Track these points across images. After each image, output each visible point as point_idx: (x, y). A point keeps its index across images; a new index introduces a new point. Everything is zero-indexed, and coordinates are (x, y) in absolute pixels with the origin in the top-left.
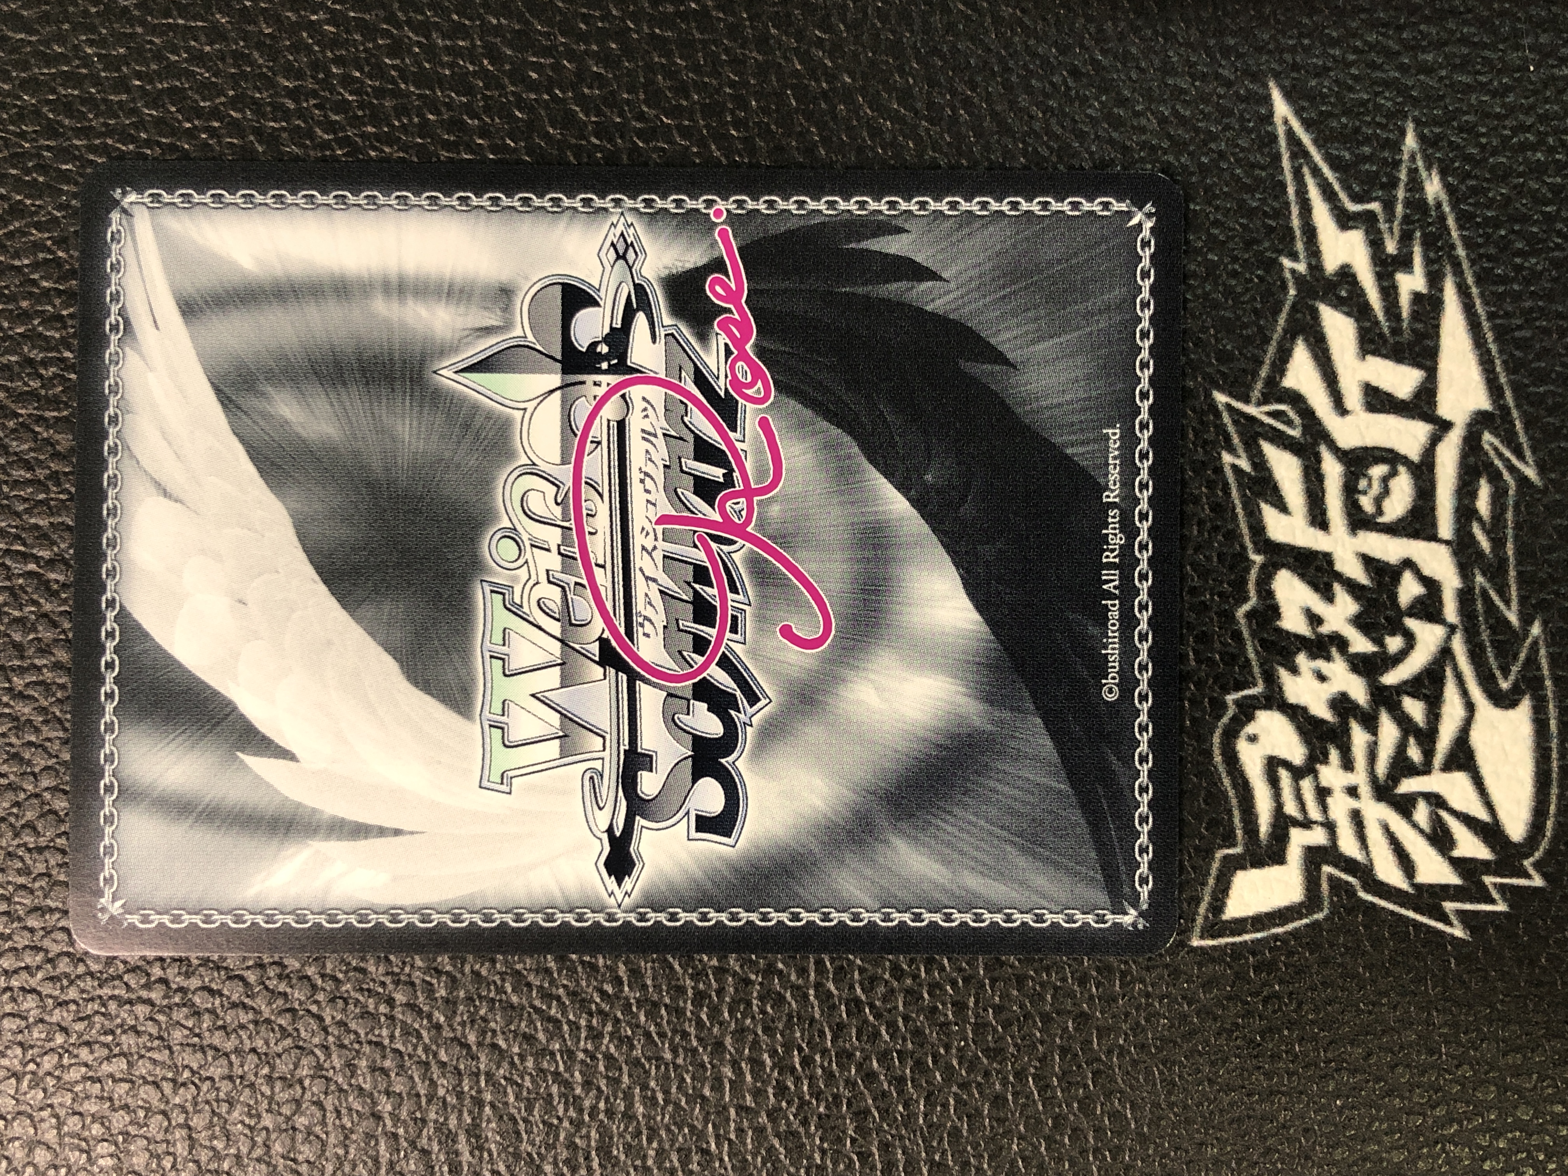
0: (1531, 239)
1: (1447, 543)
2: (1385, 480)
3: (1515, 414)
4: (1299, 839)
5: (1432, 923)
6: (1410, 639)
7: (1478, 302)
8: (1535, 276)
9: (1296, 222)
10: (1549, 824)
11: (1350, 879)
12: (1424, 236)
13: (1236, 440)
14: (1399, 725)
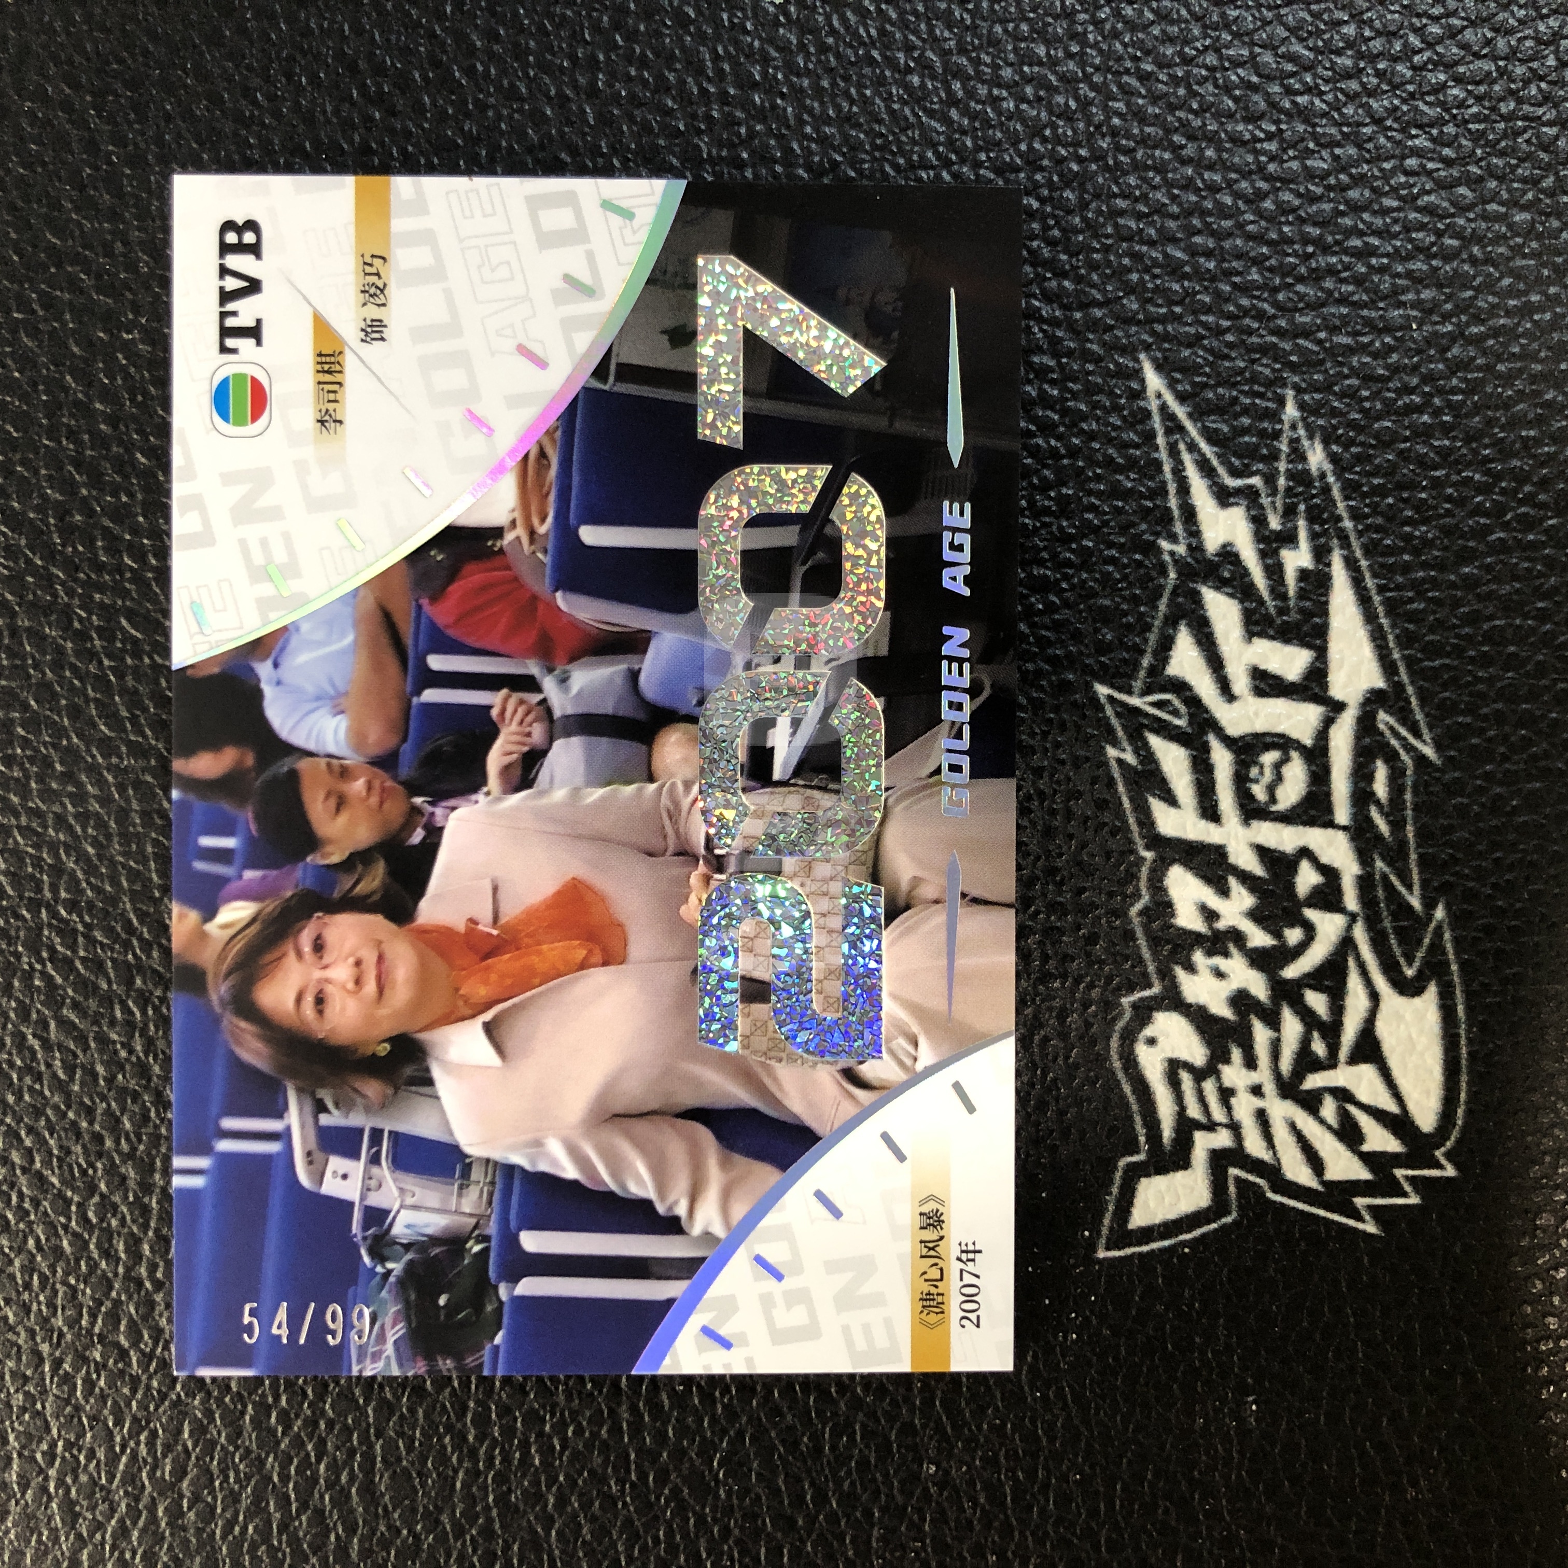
0: (1419, 506)
1: (1344, 828)
2: (1278, 766)
3: (1410, 690)
4: (1203, 1143)
5: (1344, 1220)
6: (1310, 930)
7: (1367, 575)
8: (1427, 544)
9: (1173, 503)
10: (1460, 1112)
11: (1258, 1180)
12: (1309, 510)
13: (1120, 733)
14: (1302, 1020)
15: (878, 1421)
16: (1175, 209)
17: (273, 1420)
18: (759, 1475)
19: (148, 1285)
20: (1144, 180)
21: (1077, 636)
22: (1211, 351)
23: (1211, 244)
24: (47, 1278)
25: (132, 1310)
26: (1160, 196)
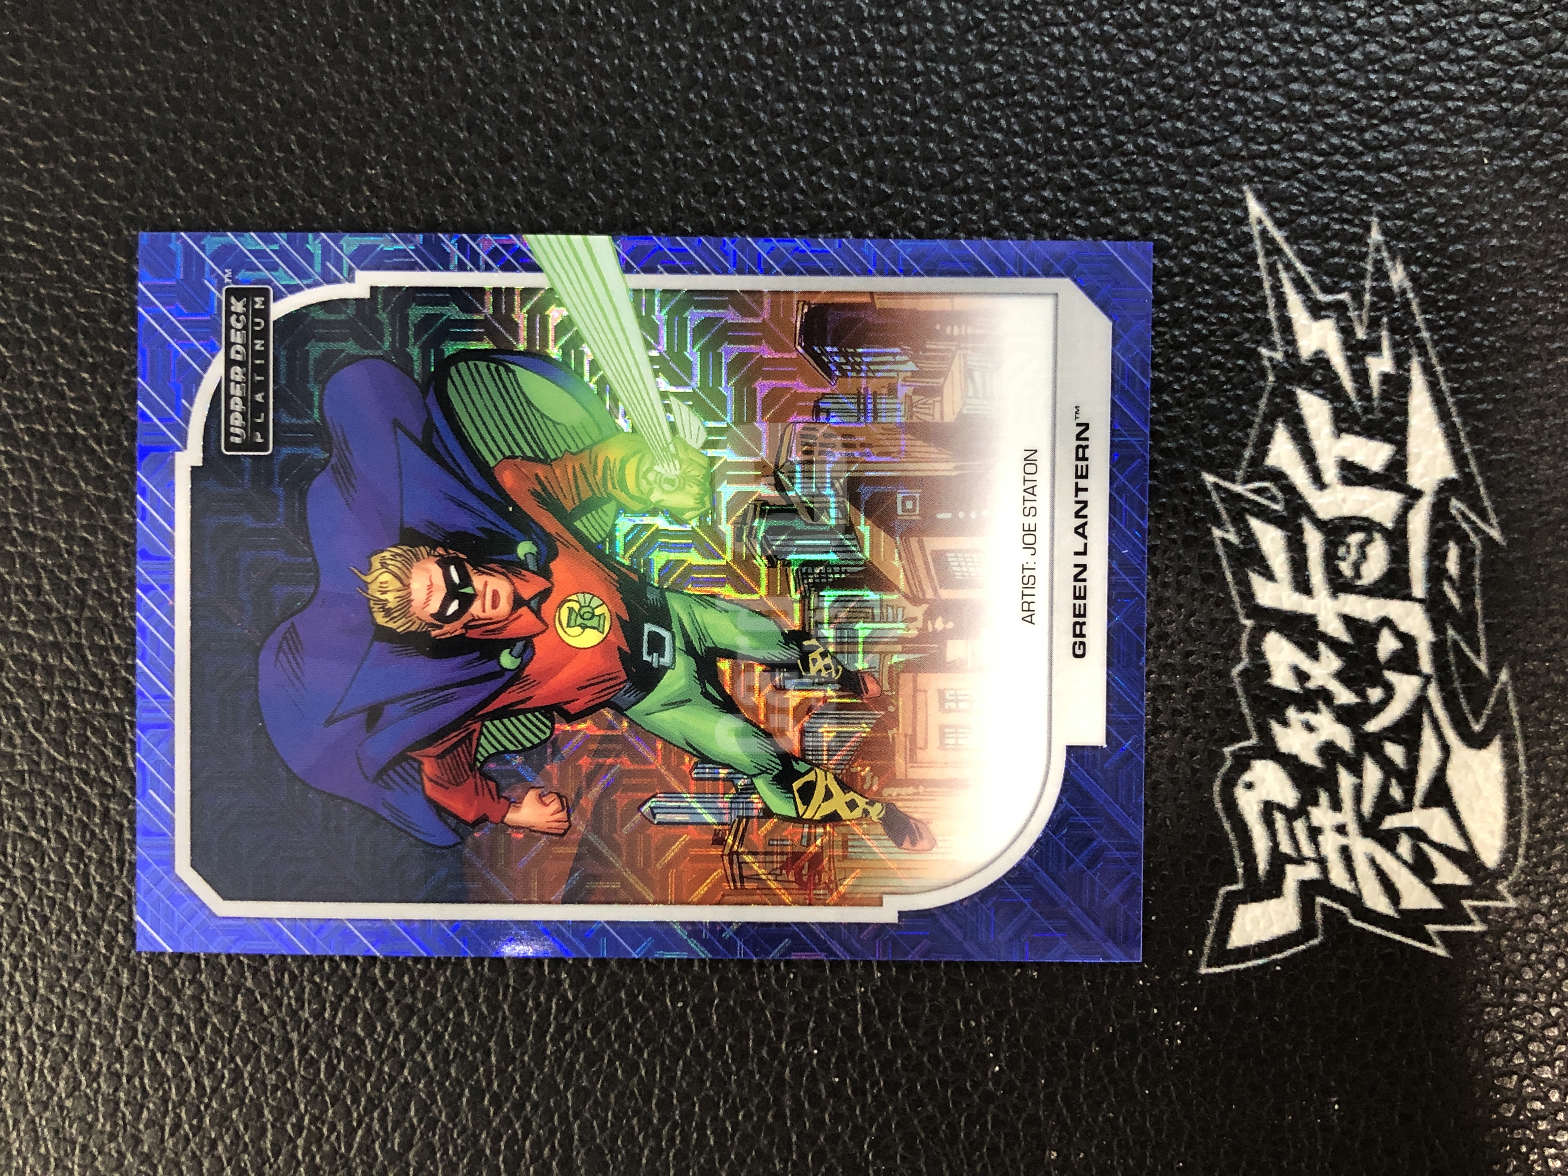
0: (1488, 319)
1: (1420, 601)
2: (1363, 546)
3: (1479, 480)
4: (1294, 875)
5: (1417, 944)
6: (1389, 690)
7: (1442, 379)
8: (1495, 352)
9: (1272, 315)
10: (1521, 851)
11: (1342, 908)
12: (1391, 321)
13: (1224, 516)
14: (1382, 768)
15: (1007, 1112)
16: (1274, 60)
17: (486, 1102)
18: (903, 1158)
19: (381, 983)
20: (1247, 34)
21: (1187, 431)
22: (1305, 183)
23: (1306, 89)
24: (296, 977)
25: (368, 1006)
26: (1261, 48)
